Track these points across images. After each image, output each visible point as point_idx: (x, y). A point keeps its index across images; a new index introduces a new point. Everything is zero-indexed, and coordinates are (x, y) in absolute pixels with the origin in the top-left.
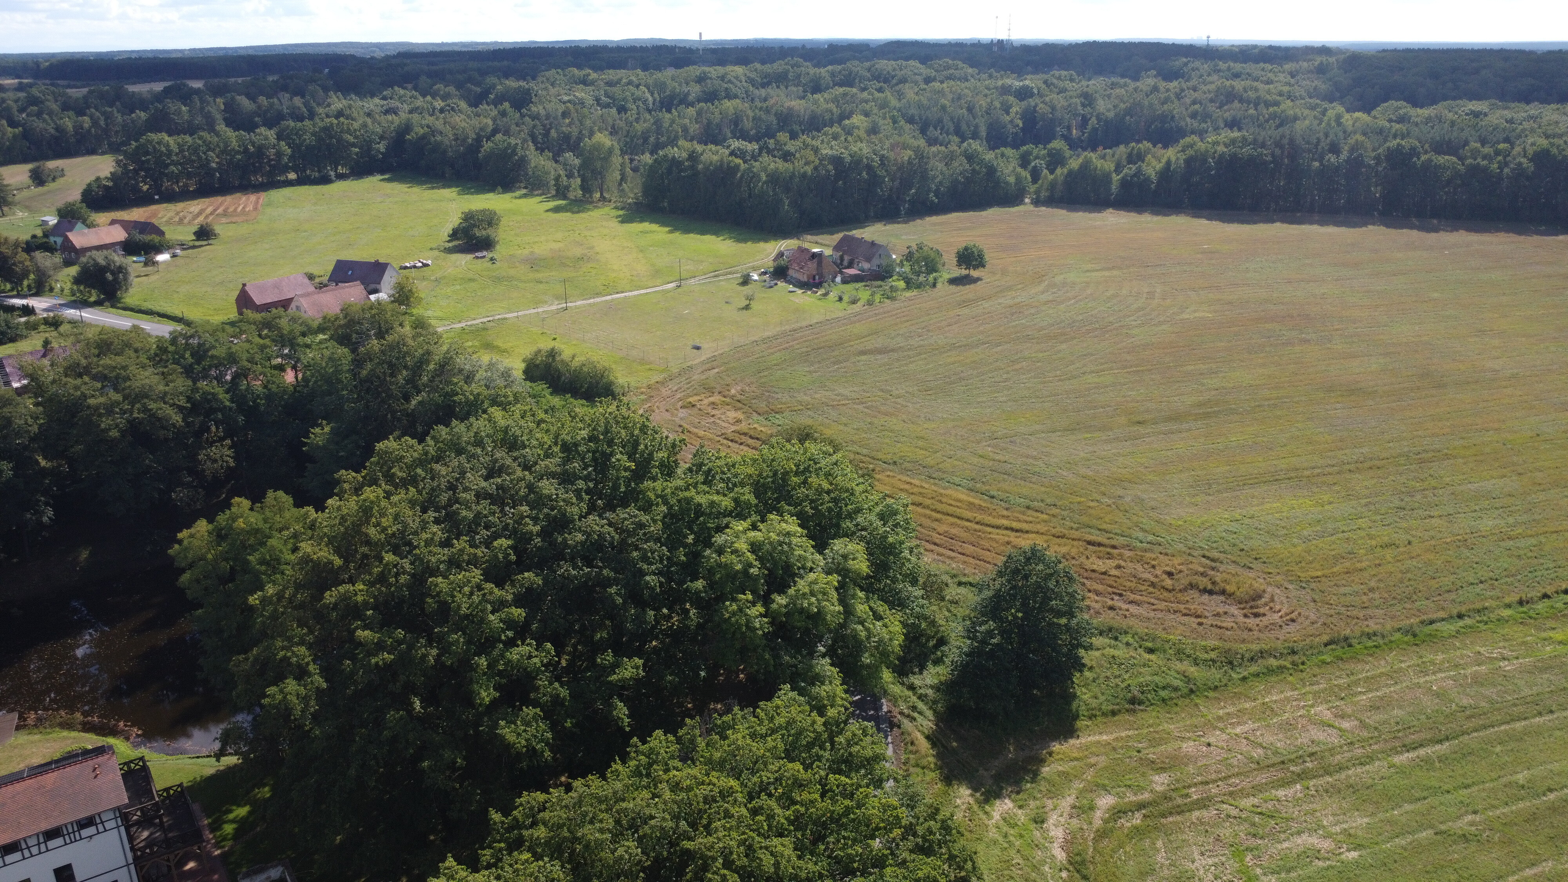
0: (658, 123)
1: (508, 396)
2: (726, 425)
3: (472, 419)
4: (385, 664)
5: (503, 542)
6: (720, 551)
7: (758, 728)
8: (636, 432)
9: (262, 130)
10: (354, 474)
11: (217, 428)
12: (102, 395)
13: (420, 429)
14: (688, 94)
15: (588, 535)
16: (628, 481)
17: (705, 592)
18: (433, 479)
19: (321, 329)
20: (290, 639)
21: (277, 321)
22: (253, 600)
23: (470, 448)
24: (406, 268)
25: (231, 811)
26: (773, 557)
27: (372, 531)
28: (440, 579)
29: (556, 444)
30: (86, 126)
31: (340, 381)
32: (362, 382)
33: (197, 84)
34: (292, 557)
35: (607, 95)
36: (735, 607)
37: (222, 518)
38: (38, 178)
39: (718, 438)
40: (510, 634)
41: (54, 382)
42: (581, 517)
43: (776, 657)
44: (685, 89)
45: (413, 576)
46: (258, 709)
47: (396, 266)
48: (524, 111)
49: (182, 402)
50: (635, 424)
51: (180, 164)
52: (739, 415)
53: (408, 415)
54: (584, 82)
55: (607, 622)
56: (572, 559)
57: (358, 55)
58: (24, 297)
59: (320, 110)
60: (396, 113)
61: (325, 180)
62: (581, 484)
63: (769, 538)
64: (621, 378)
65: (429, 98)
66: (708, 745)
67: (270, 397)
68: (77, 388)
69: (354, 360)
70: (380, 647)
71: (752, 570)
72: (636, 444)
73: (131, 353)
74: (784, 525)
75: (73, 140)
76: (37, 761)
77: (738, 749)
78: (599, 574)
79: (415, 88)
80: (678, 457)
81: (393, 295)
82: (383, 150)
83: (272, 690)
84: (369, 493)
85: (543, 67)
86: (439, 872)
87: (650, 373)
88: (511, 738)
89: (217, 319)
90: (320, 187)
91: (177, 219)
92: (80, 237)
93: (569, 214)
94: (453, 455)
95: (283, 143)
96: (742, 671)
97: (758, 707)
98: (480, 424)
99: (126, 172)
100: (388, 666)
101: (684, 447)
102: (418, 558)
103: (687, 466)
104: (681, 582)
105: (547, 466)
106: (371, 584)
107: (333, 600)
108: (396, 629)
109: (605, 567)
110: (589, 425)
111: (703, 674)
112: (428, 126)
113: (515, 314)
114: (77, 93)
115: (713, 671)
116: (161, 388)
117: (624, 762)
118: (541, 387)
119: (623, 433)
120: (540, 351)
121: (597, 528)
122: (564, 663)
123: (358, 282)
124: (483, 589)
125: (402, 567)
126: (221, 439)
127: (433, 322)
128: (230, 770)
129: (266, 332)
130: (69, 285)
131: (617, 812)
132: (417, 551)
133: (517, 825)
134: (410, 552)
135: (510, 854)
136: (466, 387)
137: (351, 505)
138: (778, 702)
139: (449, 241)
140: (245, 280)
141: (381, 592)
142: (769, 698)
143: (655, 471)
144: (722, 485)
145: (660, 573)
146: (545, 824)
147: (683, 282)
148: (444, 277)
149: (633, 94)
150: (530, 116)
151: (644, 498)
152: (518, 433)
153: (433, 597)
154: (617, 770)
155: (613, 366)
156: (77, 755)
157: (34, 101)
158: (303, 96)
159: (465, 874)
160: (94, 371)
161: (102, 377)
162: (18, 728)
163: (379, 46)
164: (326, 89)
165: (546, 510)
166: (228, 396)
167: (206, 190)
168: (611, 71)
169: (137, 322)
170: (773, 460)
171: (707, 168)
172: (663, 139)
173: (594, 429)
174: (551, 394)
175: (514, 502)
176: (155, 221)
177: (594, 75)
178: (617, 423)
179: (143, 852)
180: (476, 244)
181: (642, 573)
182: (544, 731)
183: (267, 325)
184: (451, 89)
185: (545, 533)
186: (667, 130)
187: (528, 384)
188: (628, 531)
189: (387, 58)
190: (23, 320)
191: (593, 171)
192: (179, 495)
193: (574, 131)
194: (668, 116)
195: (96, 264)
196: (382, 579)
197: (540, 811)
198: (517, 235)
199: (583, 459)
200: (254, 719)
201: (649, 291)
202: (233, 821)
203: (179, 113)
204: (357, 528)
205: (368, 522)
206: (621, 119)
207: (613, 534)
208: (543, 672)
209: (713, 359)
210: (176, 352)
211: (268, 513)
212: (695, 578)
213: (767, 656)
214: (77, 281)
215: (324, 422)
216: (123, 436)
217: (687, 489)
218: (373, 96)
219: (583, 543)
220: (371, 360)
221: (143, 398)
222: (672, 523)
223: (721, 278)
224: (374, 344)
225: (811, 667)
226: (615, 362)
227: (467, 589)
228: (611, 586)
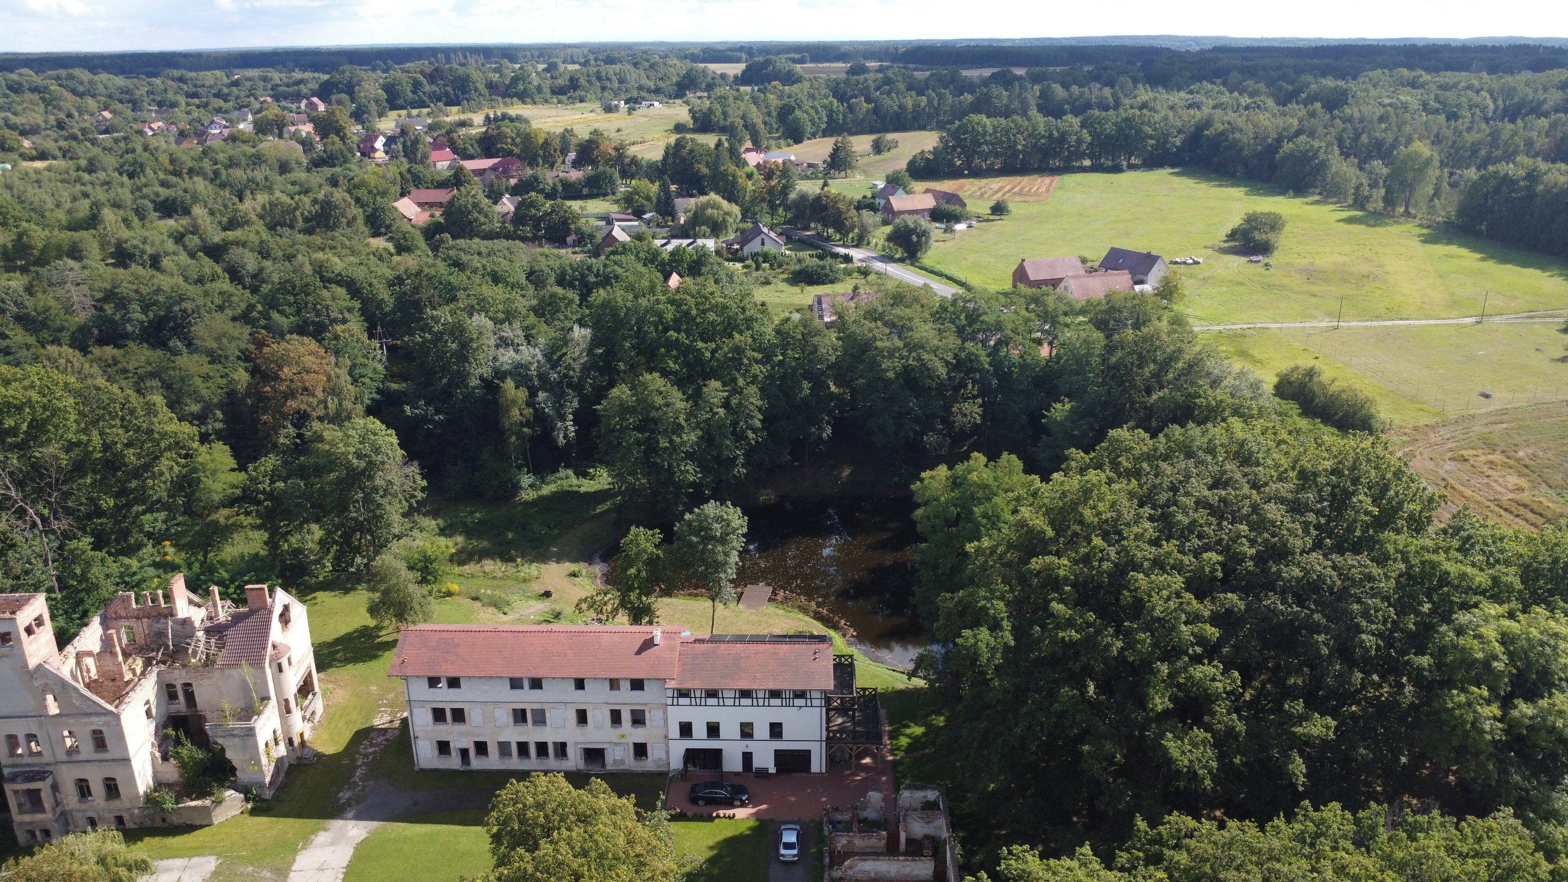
0: (1495, 135)
1: (1252, 409)
2: (1503, 490)
3: (1209, 425)
4: (1070, 641)
5: (1213, 557)
6: (1460, 631)
7: (1458, 844)
8: (1389, 476)
9: (1069, 117)
10: (1082, 454)
11: (973, 387)
12: (888, 339)
13: (1154, 424)
14: (1544, 101)
15: (1307, 573)
16: (1366, 527)
17: (1430, 671)
18: (1156, 476)
19: (1083, 312)
20: (992, 591)
21: (1045, 297)
22: (970, 547)
23: (1200, 453)
24: (1176, 263)
25: (909, 727)
26: (1527, 657)
27: (1087, 513)
28: (1141, 576)
29: (1293, 468)
30: (923, 104)
31: (1088, 363)
32: (1109, 368)
33: (1020, 72)
34: (1011, 518)
35: (1437, 99)
36: (1463, 698)
37: (960, 468)
38: (878, 148)
39: (1489, 503)
40: (1199, 650)
41: (855, 322)
42: (1303, 551)
43: (1503, 772)
44: (1541, 96)
45: (1116, 565)
46: (951, 645)
47: (1167, 259)
48: (1336, 112)
49: (950, 357)
50: (1389, 466)
51: (992, 144)
52: (1523, 482)
53: (1146, 408)
54: (1413, 84)
55: (1305, 669)
56: (1283, 593)
57: (1173, 48)
58: (847, 247)
59: (1127, 102)
60: (1199, 108)
61: (1116, 169)
62: (1311, 517)
63: (1528, 633)
64: (1383, 413)
65: (1236, 94)
66: (1390, 839)
67: (1024, 367)
68: (870, 330)
69: (1106, 346)
70: (1070, 623)
71: (1495, 664)
72: (1386, 488)
73: (918, 307)
74: (1552, 624)
75: (910, 116)
76: (777, 631)
77: (1427, 857)
78: (1309, 617)
79: (1224, 84)
80: (1433, 513)
81: (1157, 288)
82: (1178, 144)
83: (967, 632)
84: (1093, 476)
85: (1368, 67)
86: (1074, 854)
87: (1421, 413)
88: (1175, 753)
89: (994, 288)
90: (1110, 175)
91: (979, 194)
92: (899, 201)
93: (1363, 227)
94: (1182, 457)
95: (1085, 131)
96: (1454, 773)
97: (1465, 820)
98: (1216, 431)
99: (946, 147)
100: (1072, 644)
101: (1443, 504)
102: (1124, 549)
103: (1443, 526)
104: (1403, 653)
105: (1277, 490)
106: (1075, 562)
107: (1038, 567)
108: (1088, 611)
109: (1317, 612)
110: (1336, 457)
111: (1404, 760)
112: (1229, 123)
113: (1279, 325)
114: (921, 75)
115: (1417, 760)
116: (936, 342)
117: (1288, 821)
118: (1292, 408)
119: (1373, 473)
120: (1297, 368)
121: (1319, 568)
122: (1247, 697)
123: (1127, 271)
124: (1181, 597)
125: (1108, 554)
126: (975, 397)
127: (1191, 321)
128: (917, 691)
129: (1033, 306)
130: (882, 241)
131: (1268, 869)
132: (1125, 543)
133: (1158, 840)
134: (1118, 541)
135: (1146, 866)
136: (1210, 392)
137: (1074, 483)
138: (1490, 822)
139: (1225, 242)
140: (1025, 256)
141: (1082, 572)
142: (1482, 814)
143: (1400, 523)
144: (1481, 558)
145: (1380, 635)
146: (1189, 851)
147: (1485, 319)
148: (1213, 277)
149: (1470, 100)
150: (1341, 118)
151: (1380, 549)
152: (1255, 449)
153: (1130, 591)
154: (1278, 827)
155: (1378, 399)
156: (805, 637)
157: (888, 81)
158: (1113, 87)
159: (1098, 867)
160: (886, 318)
161: (891, 325)
162: (770, 600)
163: (1196, 40)
164: (1135, 81)
165: (1266, 535)
166: (988, 360)
167: (1008, 170)
168: (1449, 73)
169: (928, 281)
170: (1556, 545)
171: (1548, 191)
172: (1498, 153)
173: (1340, 463)
174: (1300, 415)
175: (1234, 518)
176: (961, 194)
177: (1426, 77)
178: (1369, 461)
179: (835, 735)
180: (1253, 247)
181: (1359, 630)
182: (1210, 758)
183: (1036, 300)
184: (1261, 86)
185: (1259, 559)
186: (1506, 143)
187: (1277, 399)
188: (1354, 580)
189: (1202, 52)
190: (843, 266)
191: (1402, 183)
192: (930, 439)
193: (1390, 137)
194: (1510, 126)
195: (907, 226)
196: (1086, 560)
197: (1186, 836)
198: (1299, 243)
199: (1320, 491)
200: (946, 653)
201: (1439, 322)
202: (908, 736)
203: (999, 97)
204: (1074, 506)
205: (1085, 502)
206: (1448, 128)
207: (1335, 578)
208: (1224, 699)
209: (1505, 412)
210: (954, 313)
211: (999, 473)
212: (1421, 652)
213: (1491, 767)
214: (890, 238)
215: (1067, 400)
216: (897, 378)
217: (1436, 551)
218: (1179, 89)
219: (1299, 580)
220: (1123, 348)
221: (919, 348)
222: (1408, 585)
223: (1537, 320)
224: (1129, 334)
225: (1549, 799)
226: (1381, 395)
227: (1165, 593)
228: (1319, 633)
